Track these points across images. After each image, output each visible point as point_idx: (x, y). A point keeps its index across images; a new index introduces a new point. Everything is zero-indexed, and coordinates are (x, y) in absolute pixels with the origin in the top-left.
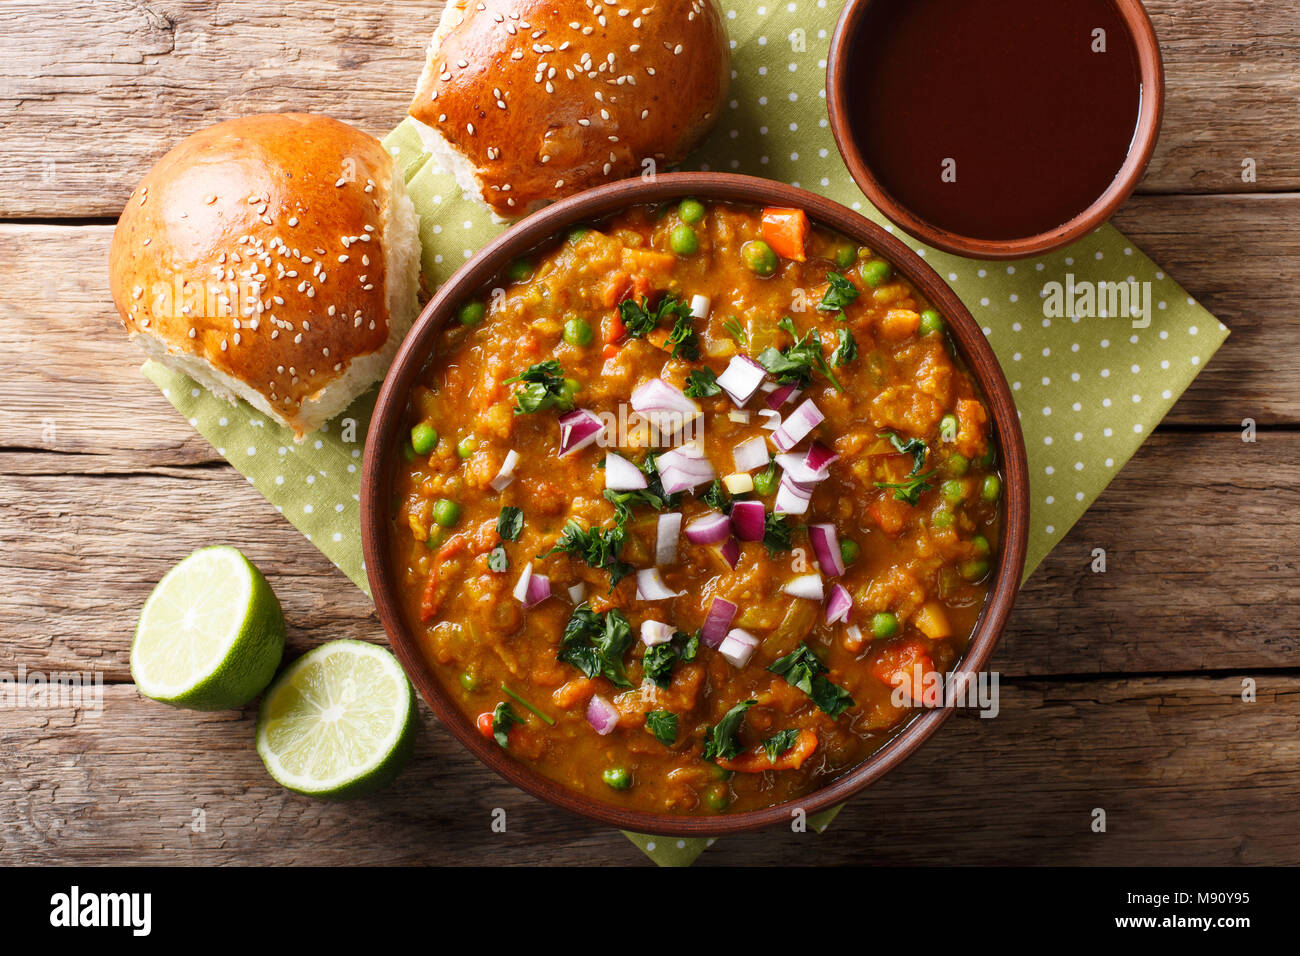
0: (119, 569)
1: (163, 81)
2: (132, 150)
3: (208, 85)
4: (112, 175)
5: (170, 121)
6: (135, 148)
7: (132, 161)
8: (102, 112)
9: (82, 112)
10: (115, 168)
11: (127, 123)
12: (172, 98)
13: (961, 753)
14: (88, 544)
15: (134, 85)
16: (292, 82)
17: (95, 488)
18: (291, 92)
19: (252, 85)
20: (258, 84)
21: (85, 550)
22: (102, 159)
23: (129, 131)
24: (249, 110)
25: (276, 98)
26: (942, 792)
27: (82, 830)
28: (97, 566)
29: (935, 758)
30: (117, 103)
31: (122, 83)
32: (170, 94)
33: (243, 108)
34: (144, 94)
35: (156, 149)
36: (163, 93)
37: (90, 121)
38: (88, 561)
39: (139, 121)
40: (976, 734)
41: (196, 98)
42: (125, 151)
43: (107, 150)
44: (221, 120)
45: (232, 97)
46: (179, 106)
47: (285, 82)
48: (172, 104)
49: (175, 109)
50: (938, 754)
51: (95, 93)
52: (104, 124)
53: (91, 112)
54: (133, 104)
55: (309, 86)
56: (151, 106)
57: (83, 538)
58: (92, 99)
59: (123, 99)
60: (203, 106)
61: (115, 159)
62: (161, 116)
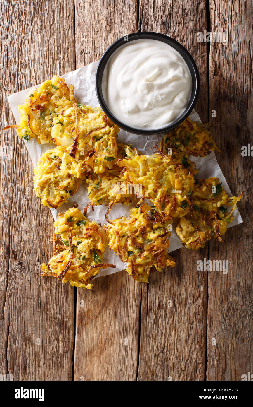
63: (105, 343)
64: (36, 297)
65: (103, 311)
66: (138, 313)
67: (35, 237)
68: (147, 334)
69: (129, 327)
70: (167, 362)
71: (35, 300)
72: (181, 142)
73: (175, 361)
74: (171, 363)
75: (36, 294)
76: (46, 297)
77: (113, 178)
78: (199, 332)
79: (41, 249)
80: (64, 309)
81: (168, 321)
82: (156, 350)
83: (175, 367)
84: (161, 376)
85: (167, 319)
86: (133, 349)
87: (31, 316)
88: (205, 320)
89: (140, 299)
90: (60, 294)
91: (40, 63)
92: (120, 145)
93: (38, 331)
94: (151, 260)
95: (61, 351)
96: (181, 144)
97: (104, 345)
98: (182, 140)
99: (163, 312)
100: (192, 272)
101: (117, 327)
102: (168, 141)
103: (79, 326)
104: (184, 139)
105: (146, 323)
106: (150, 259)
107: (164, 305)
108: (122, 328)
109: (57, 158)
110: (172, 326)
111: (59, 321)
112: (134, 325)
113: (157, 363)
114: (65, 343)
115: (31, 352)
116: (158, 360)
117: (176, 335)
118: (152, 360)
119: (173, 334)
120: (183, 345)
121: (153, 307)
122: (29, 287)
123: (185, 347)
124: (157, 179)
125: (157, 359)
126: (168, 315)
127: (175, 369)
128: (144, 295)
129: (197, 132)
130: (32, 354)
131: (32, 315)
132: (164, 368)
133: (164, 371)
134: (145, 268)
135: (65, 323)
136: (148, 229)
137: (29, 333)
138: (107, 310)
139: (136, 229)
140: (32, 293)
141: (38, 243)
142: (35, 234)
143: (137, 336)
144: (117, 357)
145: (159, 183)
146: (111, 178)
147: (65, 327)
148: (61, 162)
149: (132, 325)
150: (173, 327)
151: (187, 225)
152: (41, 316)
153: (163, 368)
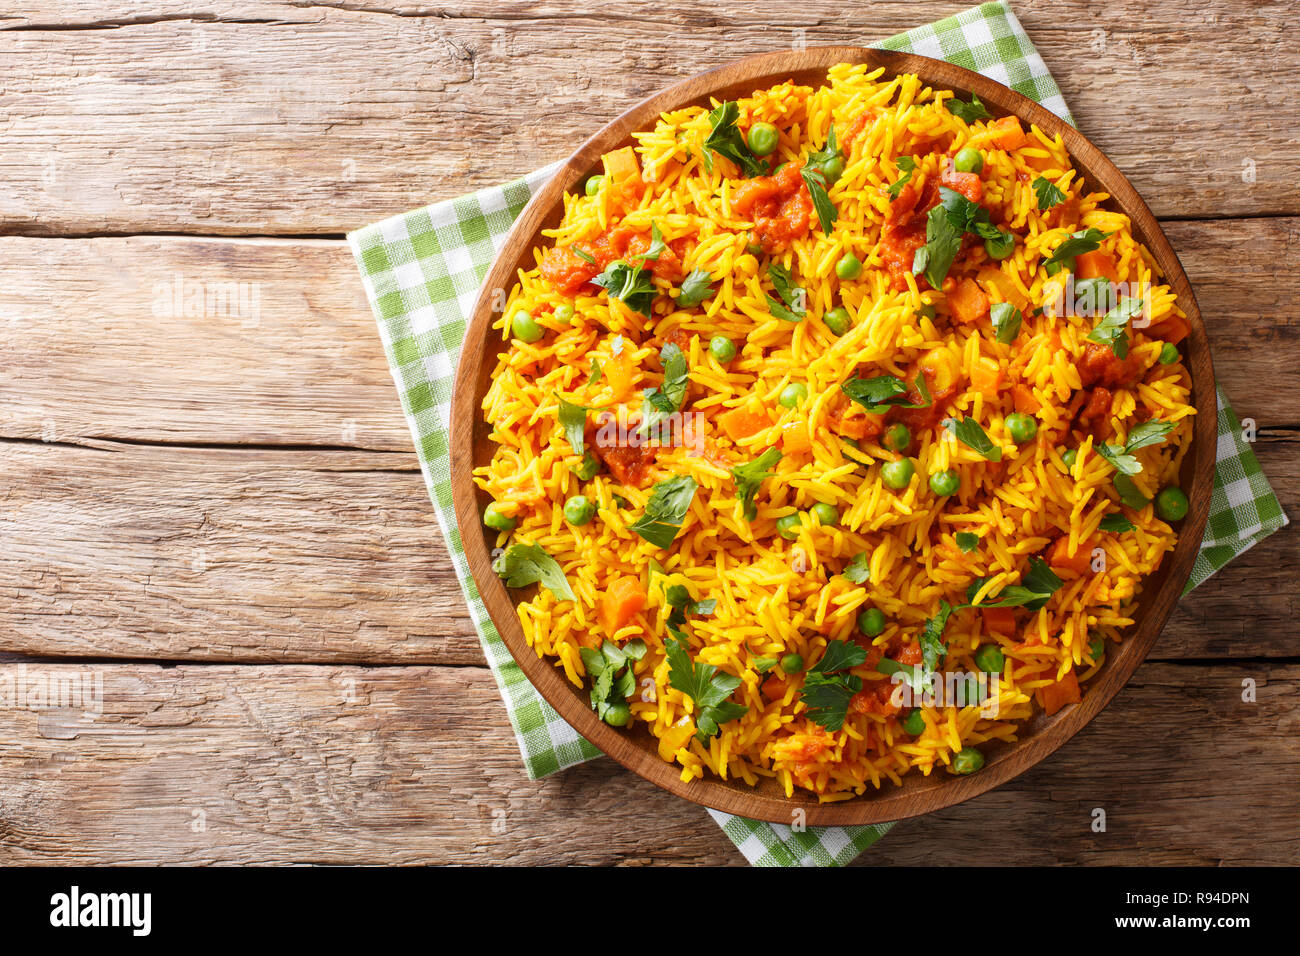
0: (424, 559)
1: (463, 107)
2: (435, 171)
3: (505, 111)
4: (414, 194)
5: (470, 144)
6: (437, 169)
7: (432, 181)
8: (407, 135)
9: (388, 136)
10: (419, 187)
11: (431, 145)
12: (472, 123)
13: (1191, 729)
14: (395, 535)
15: (436, 111)
16: (581, 108)
17: (403, 483)
18: (582, 118)
19: (546, 111)
20: (552, 111)
21: (392, 541)
22: (407, 179)
23: (431, 153)
24: (544, 134)
25: (568, 123)
26: (1173, 765)
27: (376, 802)
28: (403, 556)
29: (1168, 733)
30: (420, 127)
31: (425, 109)
32: (470, 119)
33: (538, 133)
34: (445, 119)
35: (456, 170)
36: (463, 119)
37: (395, 144)
38: (395, 551)
39: (440, 143)
40: (1207, 712)
41: (494, 122)
42: (428, 172)
43: (411, 171)
44: (518, 143)
45: (528, 122)
46: (478, 131)
47: (579, 108)
48: (472, 129)
49: (474, 133)
50: (1171, 730)
51: (399, 118)
52: (408, 147)
53: (396, 135)
54: (436, 129)
55: (598, 112)
56: (453, 130)
57: (390, 530)
58: (396, 124)
59: (426, 123)
60: (500, 131)
61: (418, 179)
62: (462, 140)
63: (230, 336)
64: (366, 109)
65: (333, 330)
66: (329, 441)
67: (558, 101)
68: (259, 471)
69: (281, 412)
70: (170, 538)
71: (356, 108)
73: (175, 564)
74: (169, 550)
75: (377, 109)
76: (366, 142)
78: (268, 639)
79: (520, 121)
80: (329, 201)
81: (304, 539)
82: (209, 503)
83: (155, 563)
84: (126, 520)
85: (310, 536)
86: (212, 427)
87: (302, 93)
88: (306, 657)
89: (374, 447)
90: (378, 186)
91: (1137, 105)
93: (256, 120)
95: (192, 194)
97: (220, 334)
99: (332, 524)
101: (279, 375)
103: (283, 249)
105: (293, 469)
107: (353, 527)
108: (278, 391)
110: (287, 551)
111: (291, 185)
112: (288, 430)
113: (168, 505)
114: (221, 206)
115: (188, 98)
116: (178, 510)
117: (260, 566)
118: (176, 490)
119: (263, 554)
120: (224, 587)
121: (347, 489)
122: (398, 86)
123: (221, 594)
125: (179, 506)
126: (323, 538)
127: (151, 563)
128: (384, 460)
130: (179, 100)
131: (307, 97)
132: (153, 528)
133: (142, 527)
135: (286, 204)
137: (249, 88)
138: (335, 340)
140: (380, 96)
141: (540, 112)
142: (571, 100)
143: (252, 440)
144: (182, 377)
147: (274, 205)
149: (286, 421)
150: (284, 555)
152: (305, 128)
153: (154, 524)
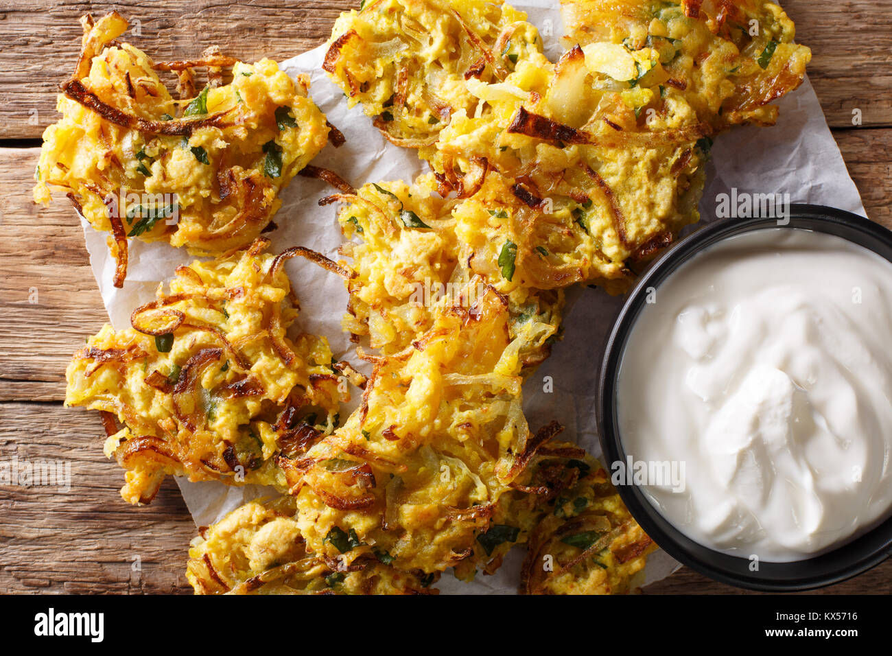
72: (572, 517)
77: (439, 272)
92: (561, 295)
94: (142, 417)
96: (565, 518)
98: (579, 524)
100: (109, 558)
102: (576, 471)
104: (582, 529)
106: (144, 414)
109: (511, 65)
124: (434, 437)
129: (609, 575)
134: (115, 393)
136: (252, 405)
139: (252, 360)
145: (421, 445)
146: (438, 266)
148: (493, 80)
151: (273, 546)
